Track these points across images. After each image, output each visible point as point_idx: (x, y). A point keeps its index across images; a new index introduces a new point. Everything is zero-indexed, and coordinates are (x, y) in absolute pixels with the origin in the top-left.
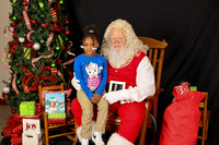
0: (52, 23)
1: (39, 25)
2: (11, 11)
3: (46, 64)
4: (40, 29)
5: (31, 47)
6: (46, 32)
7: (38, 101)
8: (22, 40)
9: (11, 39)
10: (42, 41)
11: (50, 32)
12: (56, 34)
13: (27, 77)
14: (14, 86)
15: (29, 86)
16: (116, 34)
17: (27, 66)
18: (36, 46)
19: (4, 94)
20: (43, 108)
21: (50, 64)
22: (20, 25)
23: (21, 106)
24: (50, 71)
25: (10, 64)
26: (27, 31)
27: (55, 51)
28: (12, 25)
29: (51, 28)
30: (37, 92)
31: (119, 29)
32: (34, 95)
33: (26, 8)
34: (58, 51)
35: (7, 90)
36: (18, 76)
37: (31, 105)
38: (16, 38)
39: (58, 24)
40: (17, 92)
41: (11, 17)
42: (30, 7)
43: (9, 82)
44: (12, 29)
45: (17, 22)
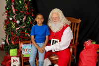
0: (26, 10)
1: (19, 12)
2: (6, 5)
3: (23, 31)
4: (20, 14)
5: (15, 22)
6: (23, 15)
7: (18, 49)
8: (11, 19)
9: (6, 19)
10: (21, 19)
11: (24, 15)
12: (27, 16)
13: (13, 37)
14: (7, 41)
15: (14, 41)
16: (55, 16)
17: (14, 31)
18: (18, 22)
19: (2, 45)
20: (21, 52)
21: (24, 31)
22: (10, 12)
23: (10, 51)
24: (24, 34)
25: (5, 30)
26: (13, 15)
27: (27, 24)
28: (6, 12)
29: (25, 13)
30: (18, 44)
31: (56, 13)
32: (17, 45)
33: (13, 3)
34: (28, 24)
35: (4, 43)
36: (9, 36)
37: (15, 50)
38: (8, 18)
39: (28, 11)
40: (9, 44)
41: (6, 8)
42: (15, 3)
43: (5, 39)
44: (6, 14)
45: (9, 10)
